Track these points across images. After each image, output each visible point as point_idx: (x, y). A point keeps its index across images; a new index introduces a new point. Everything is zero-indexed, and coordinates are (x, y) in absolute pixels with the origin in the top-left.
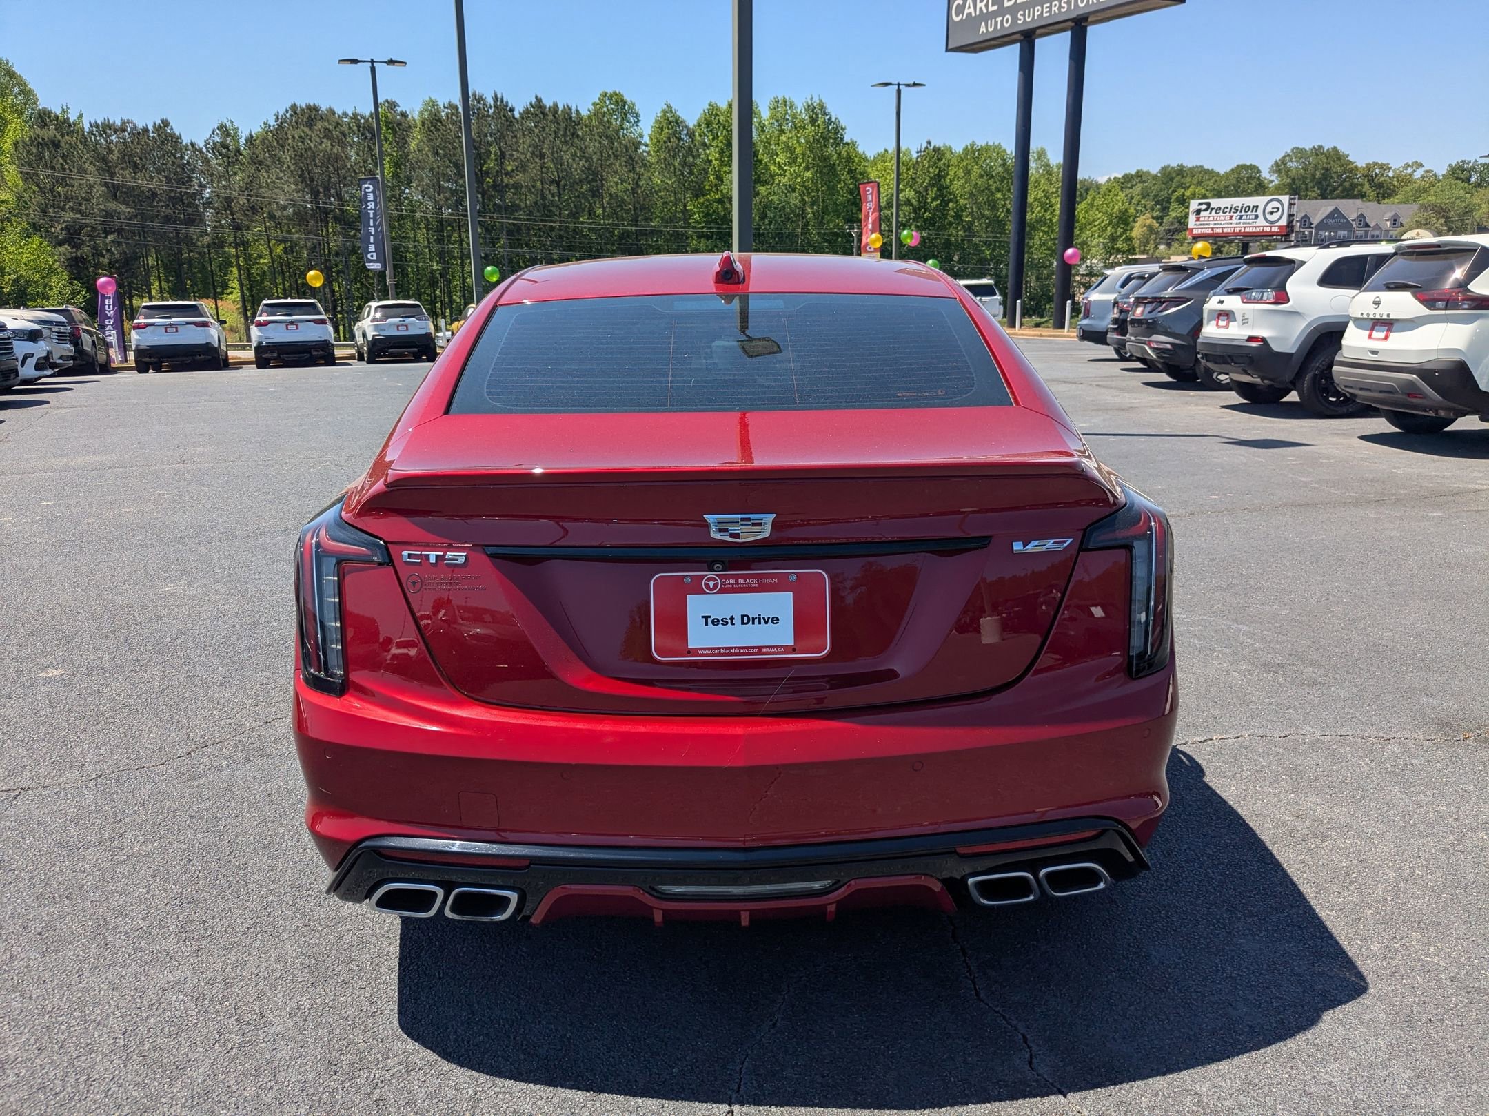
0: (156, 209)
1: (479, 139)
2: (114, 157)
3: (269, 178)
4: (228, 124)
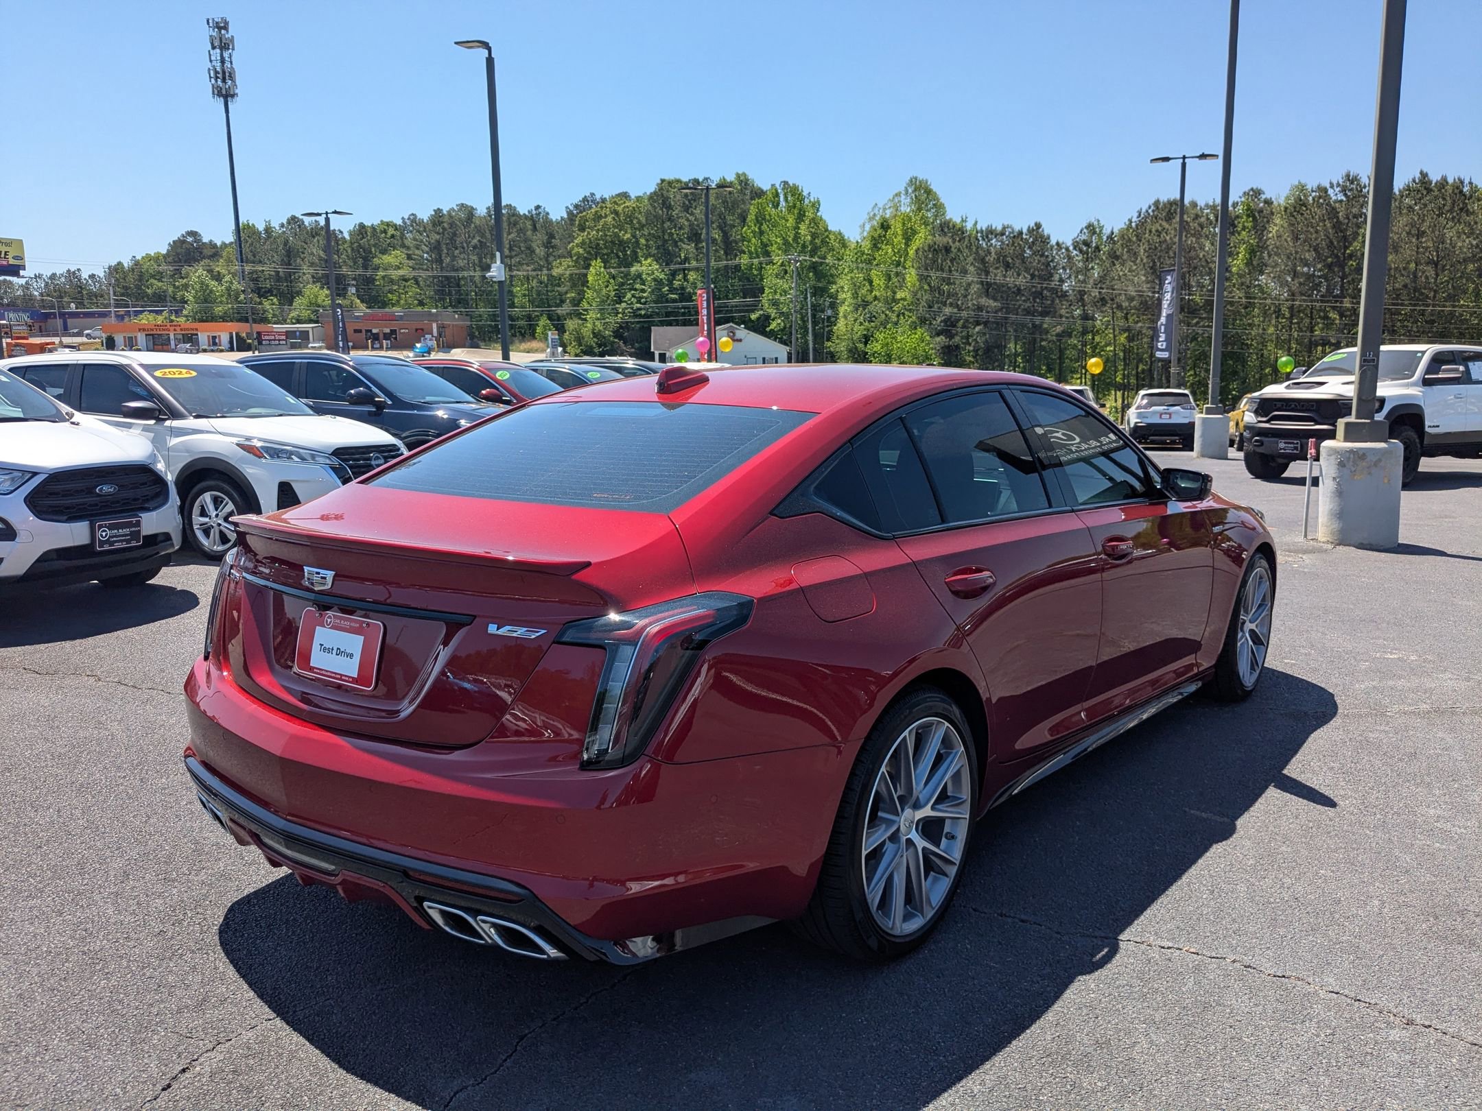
0: (1018, 303)
1: (1346, 221)
2: (991, 259)
3: (1121, 270)
4: (1096, 223)
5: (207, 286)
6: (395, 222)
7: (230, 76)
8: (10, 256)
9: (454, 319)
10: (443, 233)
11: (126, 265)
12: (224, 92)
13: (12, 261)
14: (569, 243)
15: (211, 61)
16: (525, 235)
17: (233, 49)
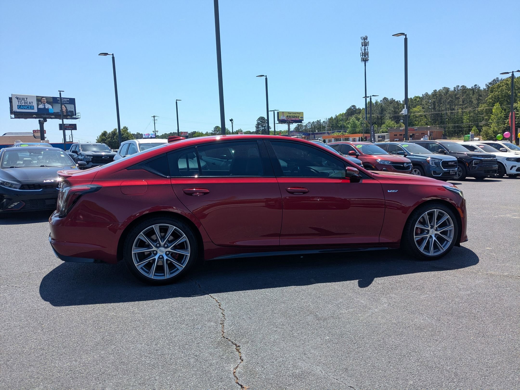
5: (355, 122)
6: (419, 96)
7: (367, 54)
8: (300, 117)
9: (437, 129)
10: (437, 98)
11: (333, 117)
12: (365, 60)
13: (300, 119)
14: (486, 98)
15: (361, 50)
16: (469, 96)
17: (368, 45)
